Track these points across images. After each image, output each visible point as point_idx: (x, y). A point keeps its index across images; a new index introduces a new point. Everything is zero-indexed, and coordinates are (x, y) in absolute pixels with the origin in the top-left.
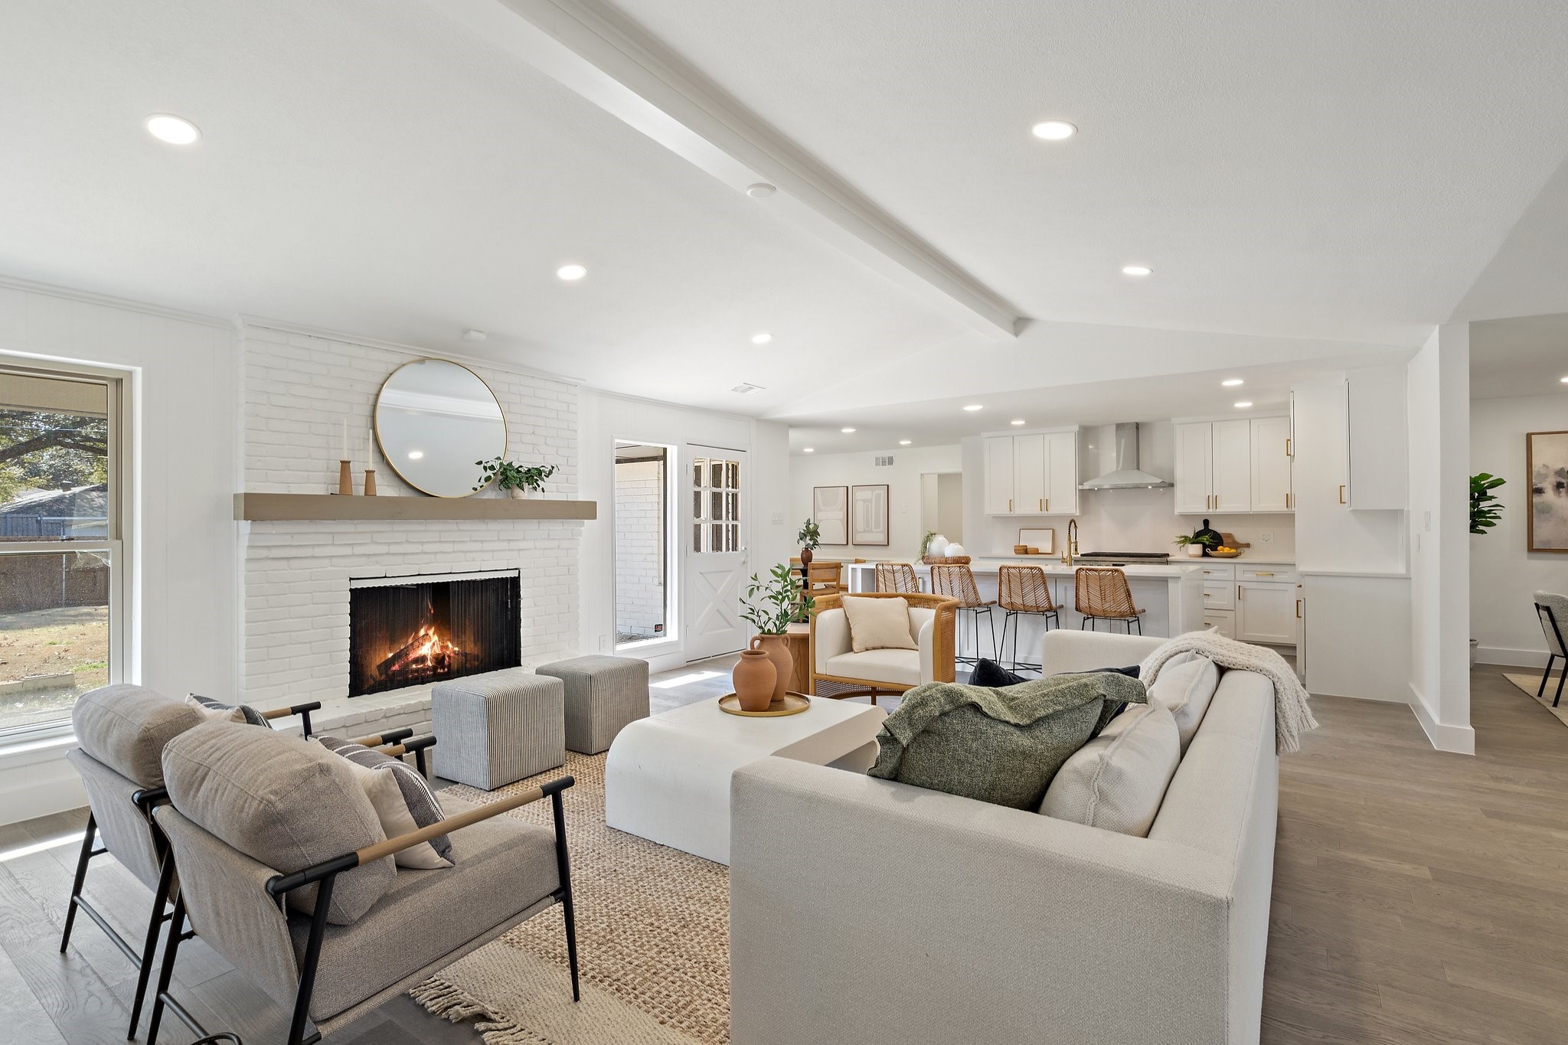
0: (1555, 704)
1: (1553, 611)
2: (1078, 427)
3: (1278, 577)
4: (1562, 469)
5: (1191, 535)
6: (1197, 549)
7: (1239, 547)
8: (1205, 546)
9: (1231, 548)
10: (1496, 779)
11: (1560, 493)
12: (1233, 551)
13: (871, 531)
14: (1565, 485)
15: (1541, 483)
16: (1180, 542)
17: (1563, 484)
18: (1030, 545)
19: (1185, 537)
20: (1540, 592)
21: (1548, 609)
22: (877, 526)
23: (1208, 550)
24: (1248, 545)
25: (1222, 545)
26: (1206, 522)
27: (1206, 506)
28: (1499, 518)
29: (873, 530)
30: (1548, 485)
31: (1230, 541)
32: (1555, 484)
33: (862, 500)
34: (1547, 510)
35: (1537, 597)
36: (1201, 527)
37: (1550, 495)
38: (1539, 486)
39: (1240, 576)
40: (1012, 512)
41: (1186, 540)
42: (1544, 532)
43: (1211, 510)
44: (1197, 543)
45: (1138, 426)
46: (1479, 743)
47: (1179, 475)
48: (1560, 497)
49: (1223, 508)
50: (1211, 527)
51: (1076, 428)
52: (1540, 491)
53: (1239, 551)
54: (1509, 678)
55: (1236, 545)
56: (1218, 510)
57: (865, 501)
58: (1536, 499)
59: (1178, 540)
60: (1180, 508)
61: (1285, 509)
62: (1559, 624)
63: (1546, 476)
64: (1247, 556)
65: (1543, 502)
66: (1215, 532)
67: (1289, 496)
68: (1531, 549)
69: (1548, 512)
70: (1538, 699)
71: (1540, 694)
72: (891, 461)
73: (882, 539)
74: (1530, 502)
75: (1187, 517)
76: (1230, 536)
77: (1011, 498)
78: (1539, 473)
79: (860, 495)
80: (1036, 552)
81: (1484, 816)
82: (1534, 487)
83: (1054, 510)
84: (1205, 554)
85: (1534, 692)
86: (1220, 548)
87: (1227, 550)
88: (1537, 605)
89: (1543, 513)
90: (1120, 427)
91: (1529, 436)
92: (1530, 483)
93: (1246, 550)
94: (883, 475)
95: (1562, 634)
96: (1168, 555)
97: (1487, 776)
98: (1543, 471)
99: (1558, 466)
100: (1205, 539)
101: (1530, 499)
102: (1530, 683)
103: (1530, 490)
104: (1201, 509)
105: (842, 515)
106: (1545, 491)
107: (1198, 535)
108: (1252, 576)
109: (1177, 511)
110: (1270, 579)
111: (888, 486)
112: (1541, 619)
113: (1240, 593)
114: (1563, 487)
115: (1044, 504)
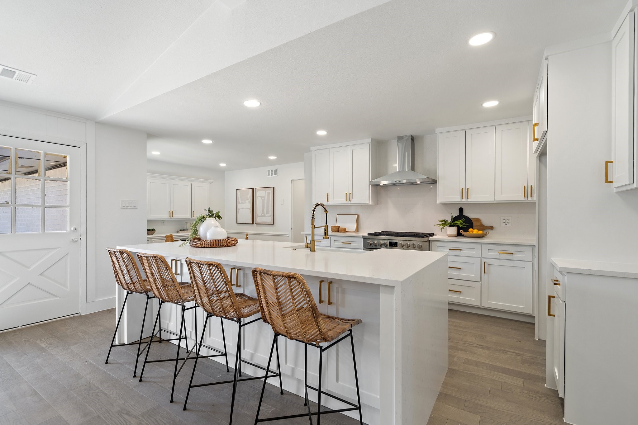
2: (371, 139)
3: (517, 256)
5: (449, 220)
6: (453, 230)
7: (485, 229)
8: (459, 229)
9: (479, 230)
12: (480, 232)
13: (264, 216)
16: (441, 225)
18: (342, 225)
19: (443, 221)
22: (268, 213)
23: (462, 232)
24: (492, 228)
25: (472, 228)
26: (461, 210)
27: (460, 196)
29: (266, 215)
31: (478, 224)
33: (260, 197)
36: (457, 214)
39: (485, 253)
40: (329, 203)
41: (445, 223)
43: (464, 200)
44: (454, 226)
45: (413, 139)
47: (440, 173)
49: (474, 198)
50: (465, 213)
51: (370, 140)
53: (485, 232)
55: (483, 228)
56: (469, 200)
57: (261, 197)
59: (440, 223)
60: (440, 199)
61: (523, 199)
64: (492, 237)
66: (467, 217)
67: (526, 187)
72: (275, 172)
73: (270, 220)
75: (447, 205)
76: (478, 220)
77: (329, 193)
79: (259, 193)
80: (345, 231)
83: (355, 201)
84: (459, 235)
86: (470, 230)
87: (475, 232)
90: (400, 138)
93: (490, 231)
94: (271, 181)
96: (433, 235)
100: (459, 222)
104: (456, 199)
105: (250, 206)
107: (455, 219)
108: (495, 254)
109: (439, 201)
110: (509, 256)
111: (274, 188)
113: (485, 268)
115: (349, 196)
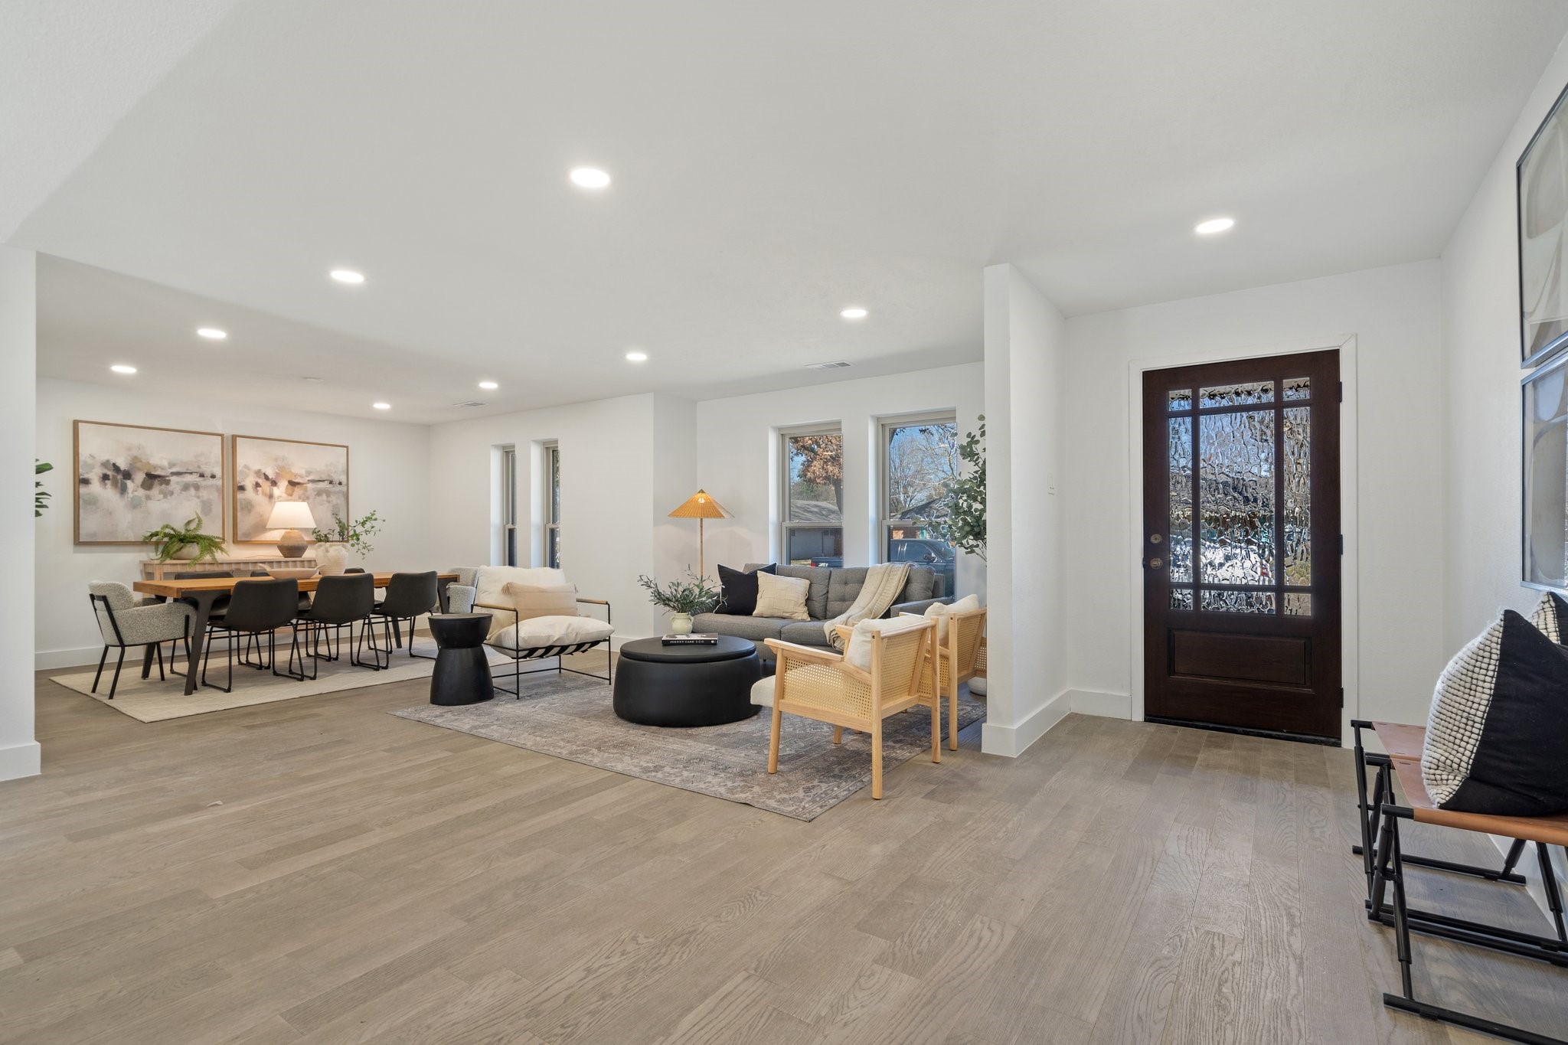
0: (111, 697)
1: (110, 600)
4: (108, 461)
10: (72, 793)
11: (106, 485)
14: (111, 477)
15: (87, 473)
17: (108, 476)
20: (96, 582)
21: (104, 599)
28: (45, 506)
30: (94, 476)
32: (101, 476)
34: (93, 502)
35: (92, 587)
37: (96, 487)
38: (86, 476)
42: (90, 525)
46: (46, 758)
48: (106, 488)
52: (86, 482)
54: (58, 681)
58: (83, 490)
62: (115, 614)
63: (92, 467)
65: (89, 494)
68: (78, 542)
69: (95, 504)
70: (93, 695)
71: (94, 691)
74: (77, 494)
78: (85, 462)
81: (70, 843)
82: (81, 477)
85: (88, 690)
88: (92, 597)
89: (90, 504)
91: (76, 423)
92: (77, 472)
95: (118, 623)
97: (61, 793)
98: (90, 461)
99: (104, 458)
101: (77, 490)
102: (82, 682)
103: (77, 481)
106: (92, 482)
112: (95, 610)
114: (109, 480)
